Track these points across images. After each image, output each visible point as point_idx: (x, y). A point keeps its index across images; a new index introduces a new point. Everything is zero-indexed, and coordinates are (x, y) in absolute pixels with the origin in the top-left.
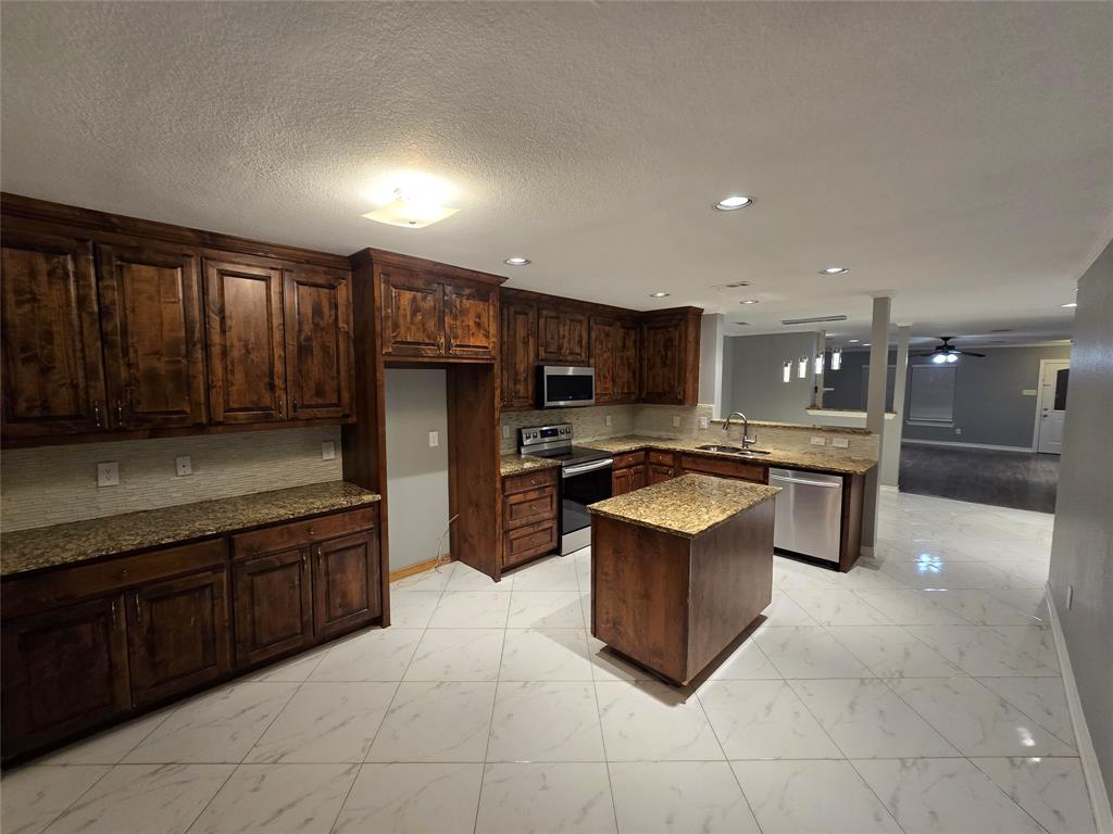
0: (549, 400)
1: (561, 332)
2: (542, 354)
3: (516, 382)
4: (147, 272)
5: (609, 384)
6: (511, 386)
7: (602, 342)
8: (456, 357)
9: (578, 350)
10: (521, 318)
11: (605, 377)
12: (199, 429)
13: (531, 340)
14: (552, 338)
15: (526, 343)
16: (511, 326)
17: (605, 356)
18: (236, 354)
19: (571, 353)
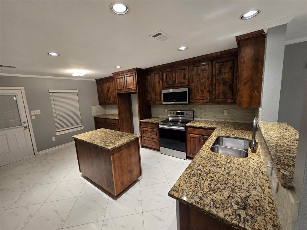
0: (164, 101)
1: (174, 75)
2: (166, 85)
3: (156, 95)
4: (104, 84)
5: (206, 94)
6: (155, 97)
7: (200, 75)
8: (128, 91)
9: (183, 81)
10: (157, 75)
11: (202, 91)
12: (110, 104)
13: (161, 81)
14: (170, 79)
15: (159, 83)
16: (154, 79)
17: (202, 81)
18: (111, 94)
19: (180, 83)
